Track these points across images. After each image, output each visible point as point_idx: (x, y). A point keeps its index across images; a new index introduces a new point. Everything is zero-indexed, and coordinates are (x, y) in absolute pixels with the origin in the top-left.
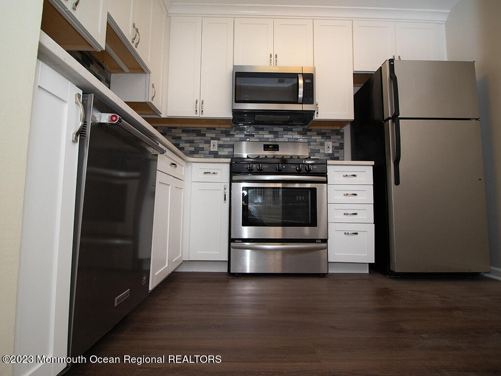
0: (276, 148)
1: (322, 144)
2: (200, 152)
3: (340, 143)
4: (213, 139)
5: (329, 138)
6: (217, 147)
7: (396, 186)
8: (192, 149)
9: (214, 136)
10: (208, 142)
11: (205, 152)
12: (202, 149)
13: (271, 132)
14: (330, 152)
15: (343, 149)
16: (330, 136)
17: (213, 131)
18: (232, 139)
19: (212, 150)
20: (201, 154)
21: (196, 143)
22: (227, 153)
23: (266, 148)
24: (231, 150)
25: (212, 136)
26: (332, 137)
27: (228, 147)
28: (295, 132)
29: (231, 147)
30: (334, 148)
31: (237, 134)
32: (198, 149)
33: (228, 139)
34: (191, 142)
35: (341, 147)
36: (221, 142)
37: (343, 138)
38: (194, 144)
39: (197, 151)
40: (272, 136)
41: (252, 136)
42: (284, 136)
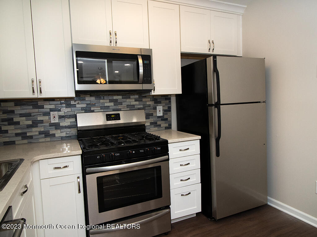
0: (117, 117)
1: (155, 108)
2: (39, 125)
3: (168, 107)
4: (52, 110)
5: (160, 103)
6: (57, 118)
7: (217, 157)
8: (30, 122)
9: (52, 107)
10: (47, 114)
11: (44, 124)
12: (42, 122)
13: (111, 101)
14: (161, 114)
15: (170, 111)
16: (161, 102)
17: (51, 102)
18: (72, 109)
19: (53, 121)
20: (41, 126)
21: (34, 116)
22: (69, 124)
23: (109, 118)
24: (73, 120)
25: (51, 107)
26: (162, 102)
27: (69, 118)
28: (132, 99)
29: (73, 117)
30: (164, 111)
31: (78, 104)
32: (36, 122)
33: (69, 109)
34: (28, 115)
35: (169, 110)
36: (62, 113)
37: (170, 102)
38: (31, 117)
39: (35, 124)
40: (112, 104)
41: (94, 105)
42: (123, 103)
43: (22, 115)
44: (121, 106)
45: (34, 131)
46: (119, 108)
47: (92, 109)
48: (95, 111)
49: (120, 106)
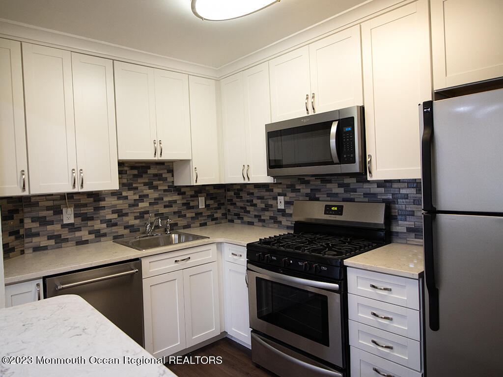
2: (270, 209)
4: (280, 195)
6: (283, 204)
9: (280, 191)
10: (276, 198)
11: (273, 209)
12: (271, 206)
13: (340, 186)
17: (279, 185)
18: (297, 194)
19: (279, 207)
20: (271, 211)
21: (267, 199)
23: (328, 211)
31: (303, 188)
33: (294, 195)
34: (262, 198)
36: (287, 199)
38: (264, 200)
39: (268, 207)
40: (341, 190)
41: (319, 190)
42: (358, 190)
43: (259, 198)
44: (355, 194)
45: (266, 215)
46: (352, 197)
47: (317, 196)
48: (320, 199)
49: (353, 194)
